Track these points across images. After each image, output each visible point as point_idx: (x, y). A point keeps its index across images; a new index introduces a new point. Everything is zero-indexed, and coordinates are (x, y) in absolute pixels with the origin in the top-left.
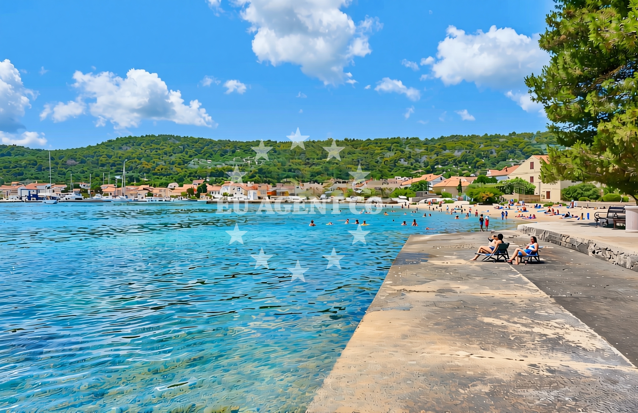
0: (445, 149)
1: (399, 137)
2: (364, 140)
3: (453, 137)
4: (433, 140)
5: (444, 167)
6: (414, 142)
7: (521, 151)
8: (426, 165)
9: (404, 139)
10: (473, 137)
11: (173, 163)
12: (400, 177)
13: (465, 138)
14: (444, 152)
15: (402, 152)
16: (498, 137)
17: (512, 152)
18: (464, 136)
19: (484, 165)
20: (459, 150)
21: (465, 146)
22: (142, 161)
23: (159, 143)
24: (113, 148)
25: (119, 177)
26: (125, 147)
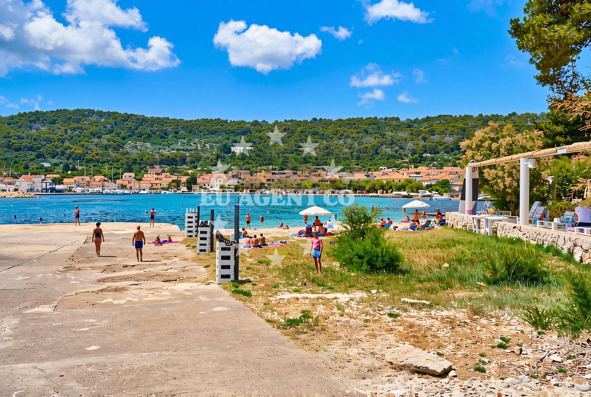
0: (432, 133)
1: (376, 117)
2: (334, 120)
3: (440, 116)
4: (416, 121)
5: (434, 155)
6: (394, 123)
8: (414, 153)
9: (382, 119)
10: (466, 117)
11: (106, 148)
13: (456, 119)
14: (432, 137)
15: (383, 136)
18: (453, 116)
21: (456, 131)
22: (67, 144)
23: (78, 121)
24: (20, 127)
25: (46, 165)
26: (35, 126)
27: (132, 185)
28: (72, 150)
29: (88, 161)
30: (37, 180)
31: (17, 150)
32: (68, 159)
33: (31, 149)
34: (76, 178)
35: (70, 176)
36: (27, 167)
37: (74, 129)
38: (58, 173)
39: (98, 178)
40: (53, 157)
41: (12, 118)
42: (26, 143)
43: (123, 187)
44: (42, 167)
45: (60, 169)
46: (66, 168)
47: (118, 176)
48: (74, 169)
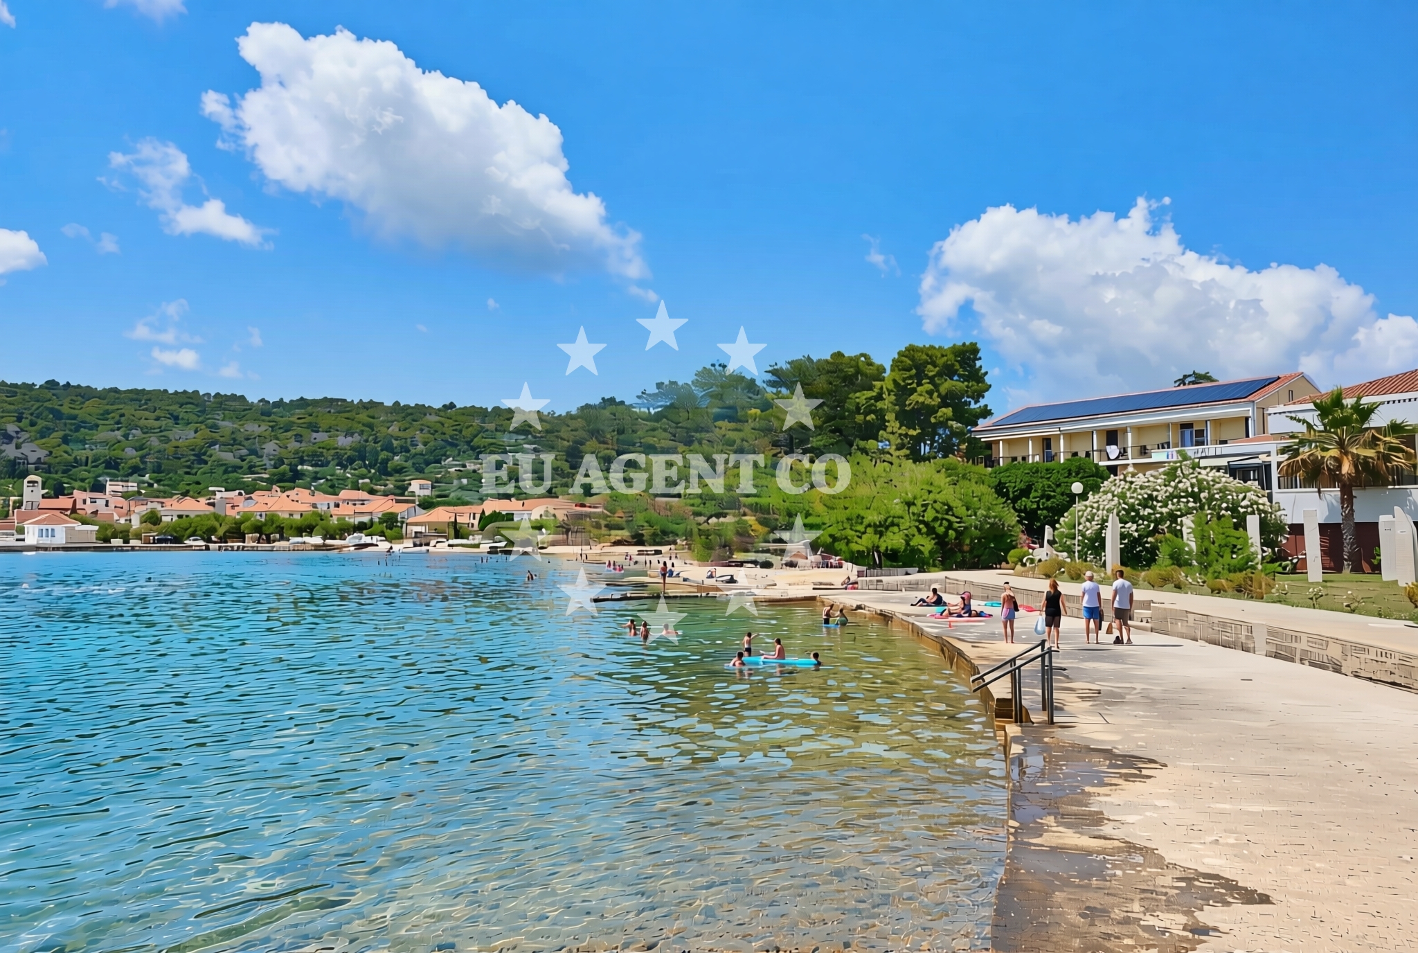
0: (314, 428)
1: (198, 391)
4: (280, 403)
5: (318, 469)
7: (468, 443)
10: (372, 405)
12: (223, 489)
15: (214, 427)
16: (422, 410)
17: (454, 445)
19: (400, 470)
20: (349, 433)
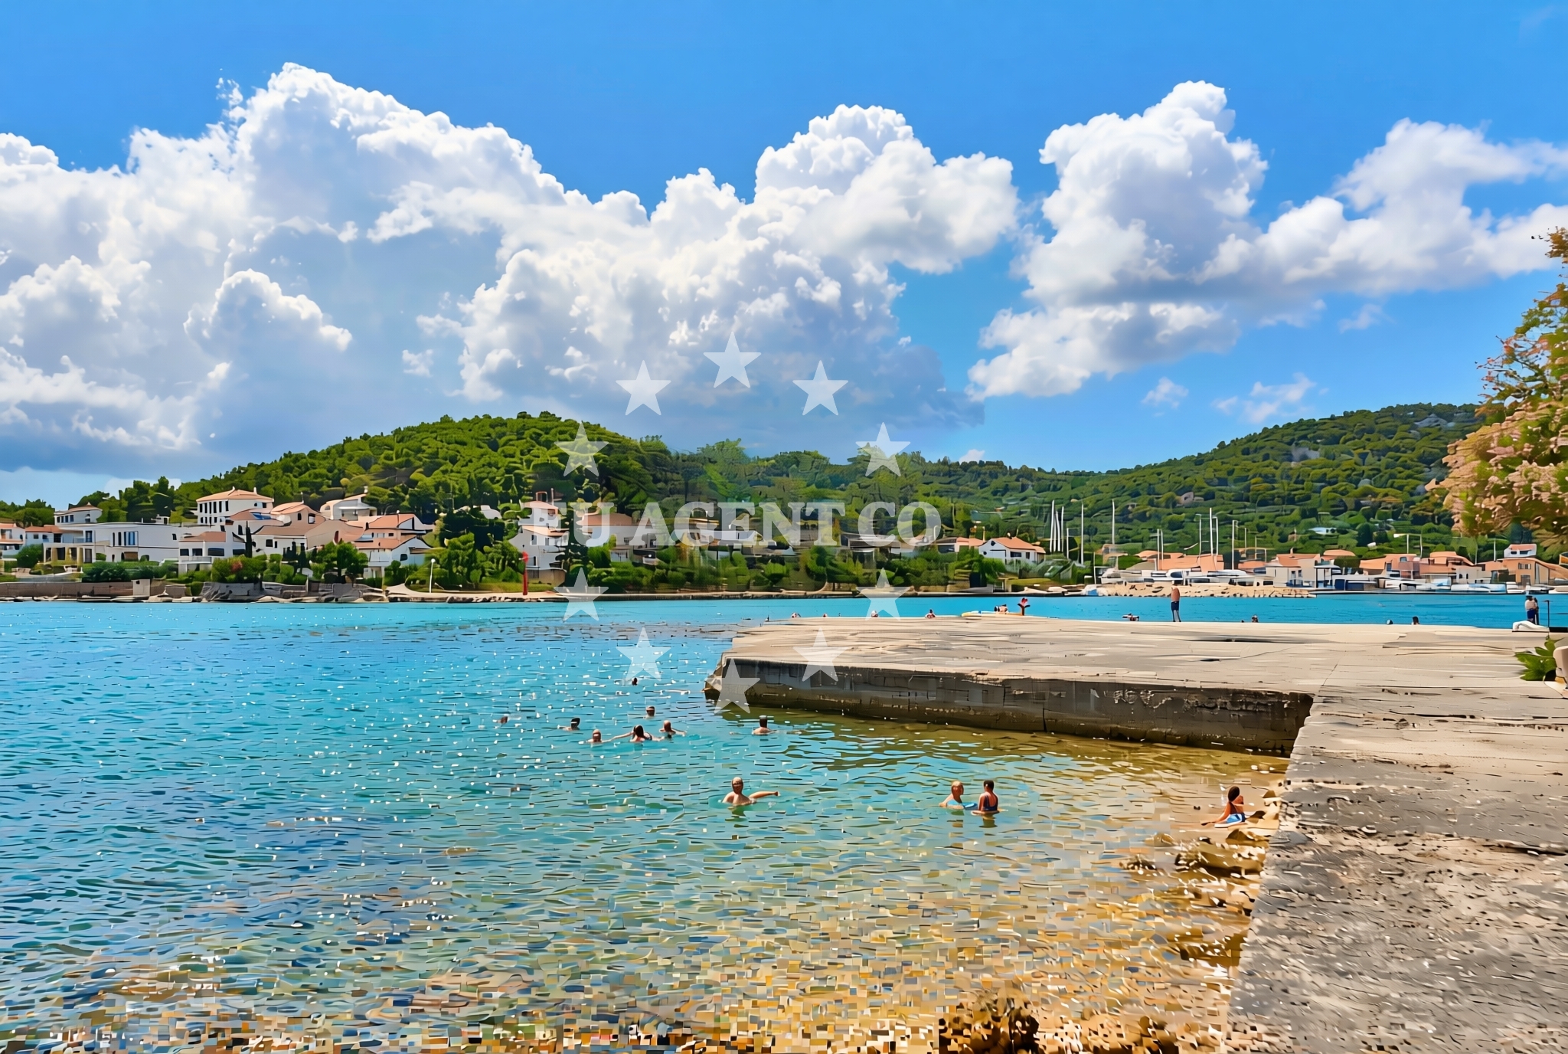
22: (1365, 483)
23: (1390, 433)
24: (1266, 457)
25: (1322, 531)
26: (1296, 453)
27: (1530, 572)
28: (1379, 499)
29: (1419, 520)
30: (1307, 563)
31: (1264, 503)
32: (1368, 516)
33: (1291, 501)
34: (1389, 557)
35: (1376, 554)
36: (1283, 539)
37: (1383, 452)
38: (1347, 548)
39: (1440, 556)
40: (1335, 514)
41: (1251, 439)
42: (1282, 487)
43: (1504, 577)
44: (1315, 537)
45: (1350, 538)
46: (1364, 538)
47: (1489, 552)
48: (1382, 539)
